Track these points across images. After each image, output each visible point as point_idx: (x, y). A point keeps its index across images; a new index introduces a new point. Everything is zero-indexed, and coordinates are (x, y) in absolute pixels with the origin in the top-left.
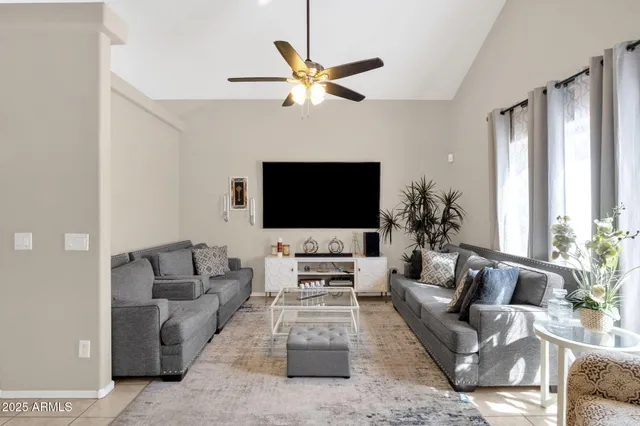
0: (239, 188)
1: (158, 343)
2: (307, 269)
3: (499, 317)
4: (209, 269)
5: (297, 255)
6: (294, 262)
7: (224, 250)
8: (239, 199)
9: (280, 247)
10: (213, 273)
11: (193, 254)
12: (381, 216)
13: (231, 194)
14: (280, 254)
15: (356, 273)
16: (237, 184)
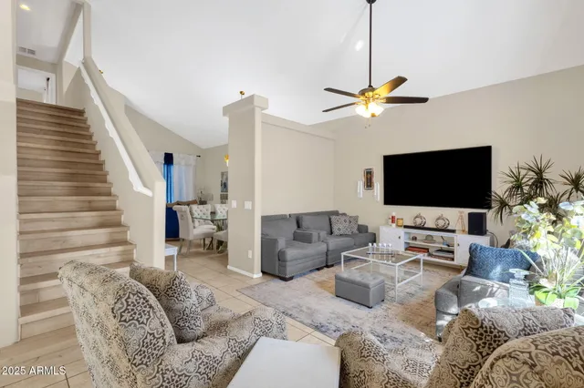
0: (369, 176)
1: (277, 259)
2: (415, 239)
3: (478, 288)
4: (339, 229)
5: (405, 227)
6: (402, 231)
7: (356, 218)
8: (369, 184)
9: (394, 219)
10: (342, 232)
11: (330, 219)
13: (364, 179)
14: (394, 225)
15: (456, 248)
16: (367, 173)
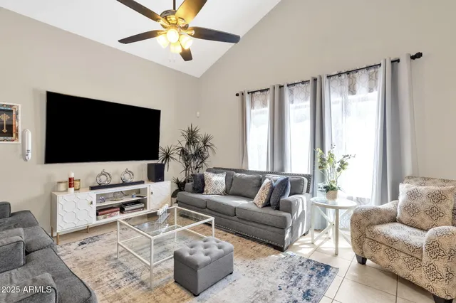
5: (92, 188)
6: (93, 195)
9: (71, 183)
12: (160, 150)
14: (72, 189)
15: (148, 196)
